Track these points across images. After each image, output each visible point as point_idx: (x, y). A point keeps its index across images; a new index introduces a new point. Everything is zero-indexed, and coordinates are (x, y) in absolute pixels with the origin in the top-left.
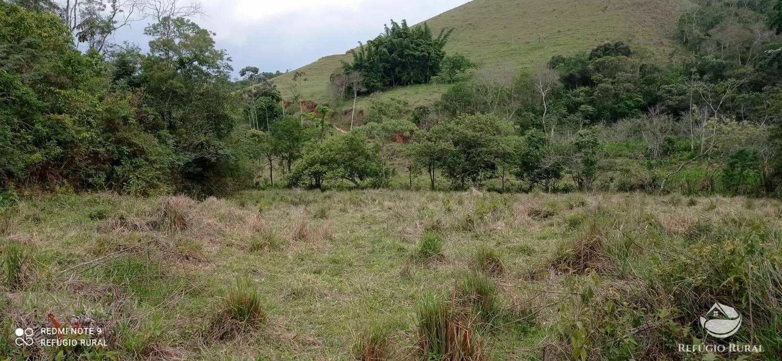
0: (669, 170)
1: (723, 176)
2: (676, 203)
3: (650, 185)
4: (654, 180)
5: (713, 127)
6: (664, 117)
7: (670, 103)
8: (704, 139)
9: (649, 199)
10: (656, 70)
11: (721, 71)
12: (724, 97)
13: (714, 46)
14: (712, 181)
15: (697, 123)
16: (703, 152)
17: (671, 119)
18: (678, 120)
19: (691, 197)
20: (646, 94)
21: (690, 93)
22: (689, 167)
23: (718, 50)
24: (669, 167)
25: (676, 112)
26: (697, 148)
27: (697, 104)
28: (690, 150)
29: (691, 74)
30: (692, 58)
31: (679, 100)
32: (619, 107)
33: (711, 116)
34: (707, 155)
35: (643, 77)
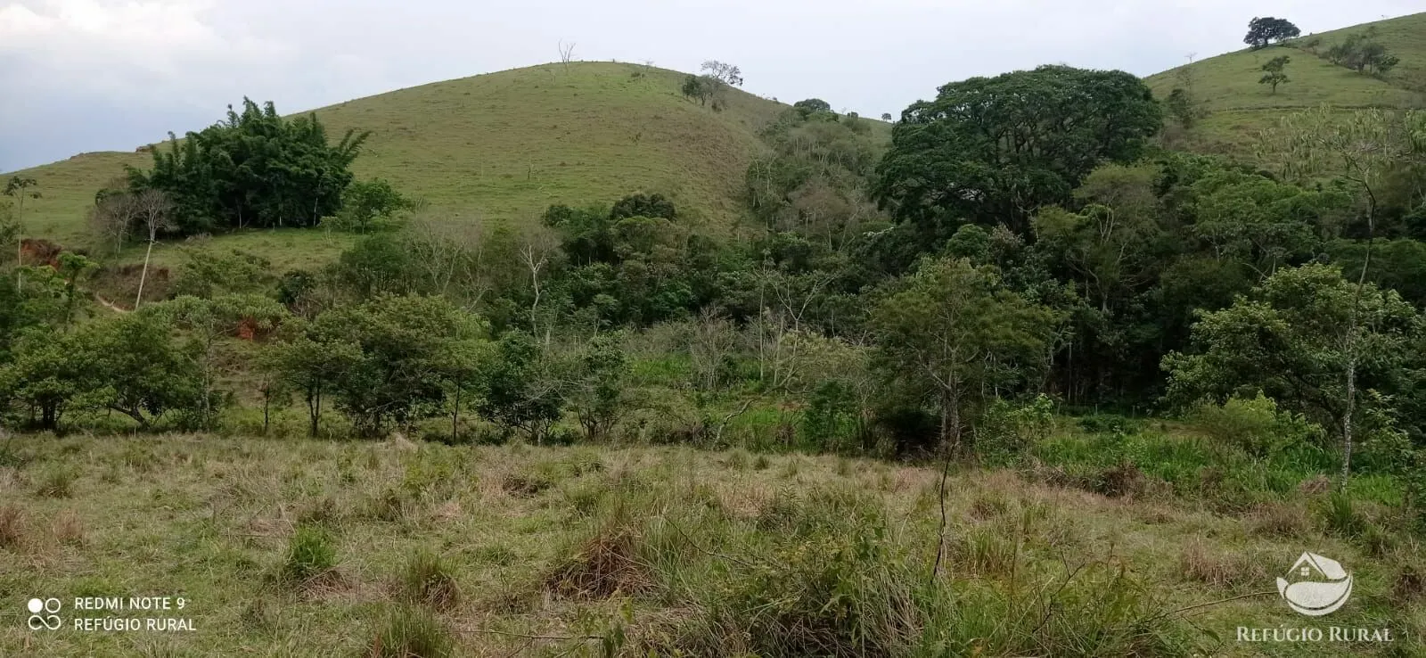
0: (727, 409)
1: (806, 422)
2: (737, 464)
3: (701, 434)
4: (707, 426)
5: (792, 344)
6: (722, 323)
7: (732, 301)
8: (779, 362)
9: (700, 458)
10: (713, 246)
11: (804, 257)
12: (809, 298)
13: (796, 217)
14: (789, 429)
15: (770, 335)
16: (778, 383)
17: (733, 328)
18: (742, 329)
19: (759, 455)
20: (697, 284)
21: (761, 288)
22: (756, 405)
23: (801, 223)
24: (728, 404)
25: (740, 316)
26: (769, 375)
27: (770, 305)
28: (758, 378)
29: (762, 257)
30: (763, 232)
31: (743, 298)
32: (656, 302)
33: (790, 327)
34: (783, 388)
35: (692, 256)
